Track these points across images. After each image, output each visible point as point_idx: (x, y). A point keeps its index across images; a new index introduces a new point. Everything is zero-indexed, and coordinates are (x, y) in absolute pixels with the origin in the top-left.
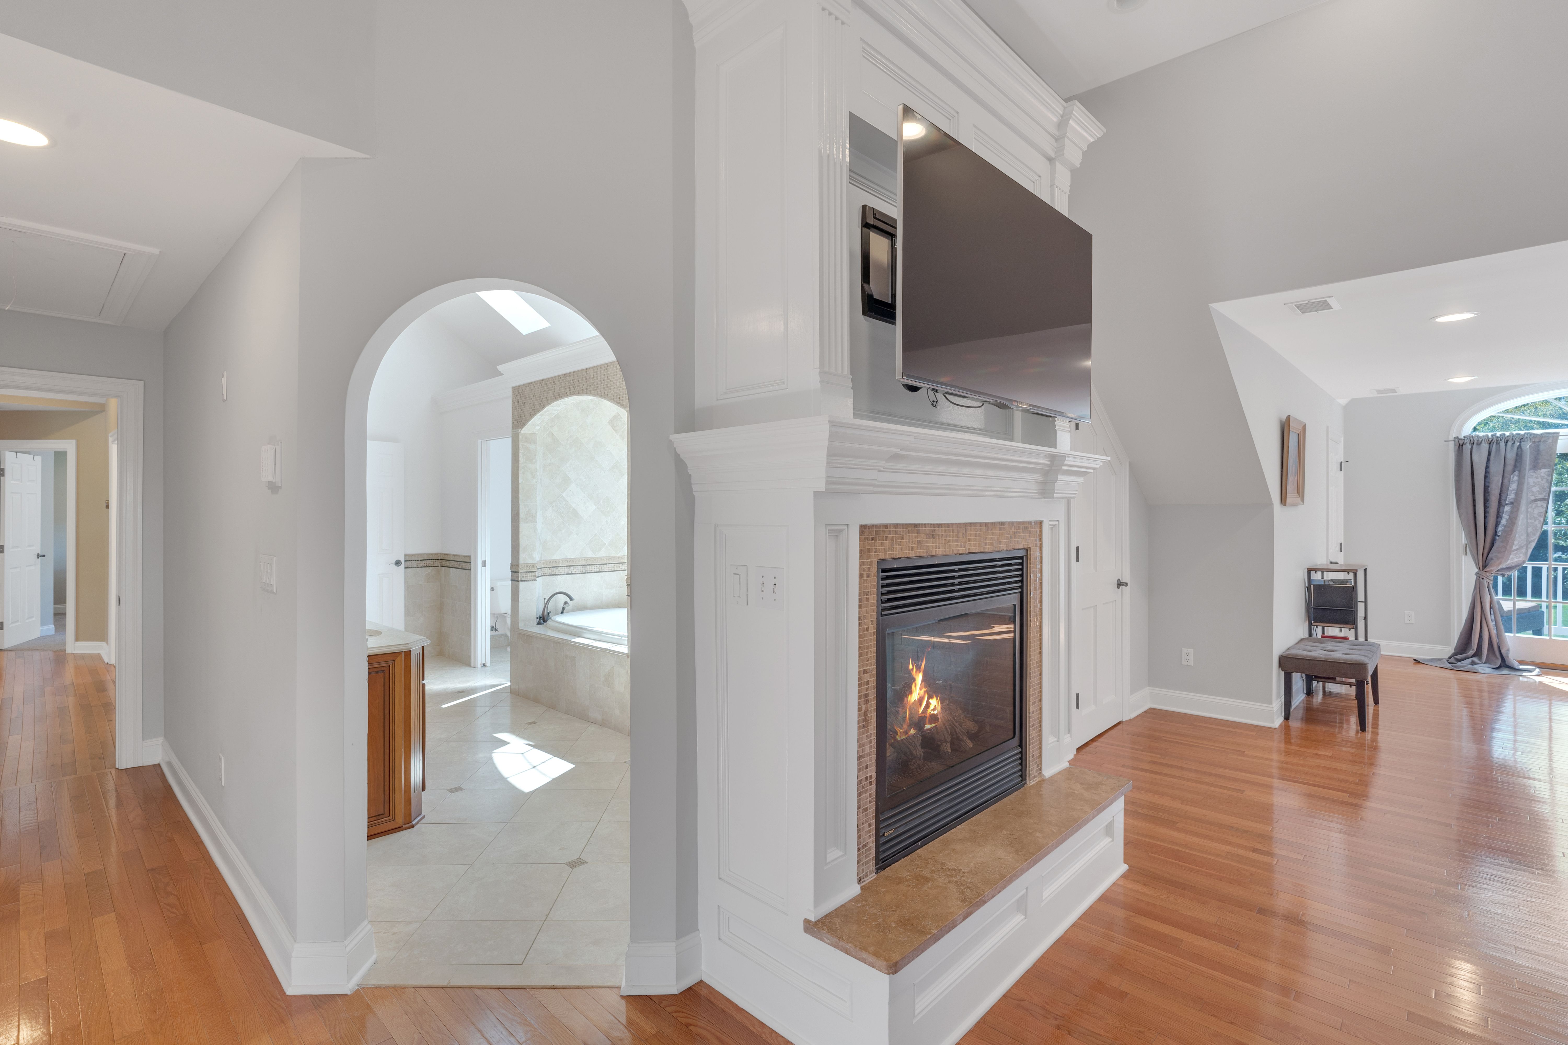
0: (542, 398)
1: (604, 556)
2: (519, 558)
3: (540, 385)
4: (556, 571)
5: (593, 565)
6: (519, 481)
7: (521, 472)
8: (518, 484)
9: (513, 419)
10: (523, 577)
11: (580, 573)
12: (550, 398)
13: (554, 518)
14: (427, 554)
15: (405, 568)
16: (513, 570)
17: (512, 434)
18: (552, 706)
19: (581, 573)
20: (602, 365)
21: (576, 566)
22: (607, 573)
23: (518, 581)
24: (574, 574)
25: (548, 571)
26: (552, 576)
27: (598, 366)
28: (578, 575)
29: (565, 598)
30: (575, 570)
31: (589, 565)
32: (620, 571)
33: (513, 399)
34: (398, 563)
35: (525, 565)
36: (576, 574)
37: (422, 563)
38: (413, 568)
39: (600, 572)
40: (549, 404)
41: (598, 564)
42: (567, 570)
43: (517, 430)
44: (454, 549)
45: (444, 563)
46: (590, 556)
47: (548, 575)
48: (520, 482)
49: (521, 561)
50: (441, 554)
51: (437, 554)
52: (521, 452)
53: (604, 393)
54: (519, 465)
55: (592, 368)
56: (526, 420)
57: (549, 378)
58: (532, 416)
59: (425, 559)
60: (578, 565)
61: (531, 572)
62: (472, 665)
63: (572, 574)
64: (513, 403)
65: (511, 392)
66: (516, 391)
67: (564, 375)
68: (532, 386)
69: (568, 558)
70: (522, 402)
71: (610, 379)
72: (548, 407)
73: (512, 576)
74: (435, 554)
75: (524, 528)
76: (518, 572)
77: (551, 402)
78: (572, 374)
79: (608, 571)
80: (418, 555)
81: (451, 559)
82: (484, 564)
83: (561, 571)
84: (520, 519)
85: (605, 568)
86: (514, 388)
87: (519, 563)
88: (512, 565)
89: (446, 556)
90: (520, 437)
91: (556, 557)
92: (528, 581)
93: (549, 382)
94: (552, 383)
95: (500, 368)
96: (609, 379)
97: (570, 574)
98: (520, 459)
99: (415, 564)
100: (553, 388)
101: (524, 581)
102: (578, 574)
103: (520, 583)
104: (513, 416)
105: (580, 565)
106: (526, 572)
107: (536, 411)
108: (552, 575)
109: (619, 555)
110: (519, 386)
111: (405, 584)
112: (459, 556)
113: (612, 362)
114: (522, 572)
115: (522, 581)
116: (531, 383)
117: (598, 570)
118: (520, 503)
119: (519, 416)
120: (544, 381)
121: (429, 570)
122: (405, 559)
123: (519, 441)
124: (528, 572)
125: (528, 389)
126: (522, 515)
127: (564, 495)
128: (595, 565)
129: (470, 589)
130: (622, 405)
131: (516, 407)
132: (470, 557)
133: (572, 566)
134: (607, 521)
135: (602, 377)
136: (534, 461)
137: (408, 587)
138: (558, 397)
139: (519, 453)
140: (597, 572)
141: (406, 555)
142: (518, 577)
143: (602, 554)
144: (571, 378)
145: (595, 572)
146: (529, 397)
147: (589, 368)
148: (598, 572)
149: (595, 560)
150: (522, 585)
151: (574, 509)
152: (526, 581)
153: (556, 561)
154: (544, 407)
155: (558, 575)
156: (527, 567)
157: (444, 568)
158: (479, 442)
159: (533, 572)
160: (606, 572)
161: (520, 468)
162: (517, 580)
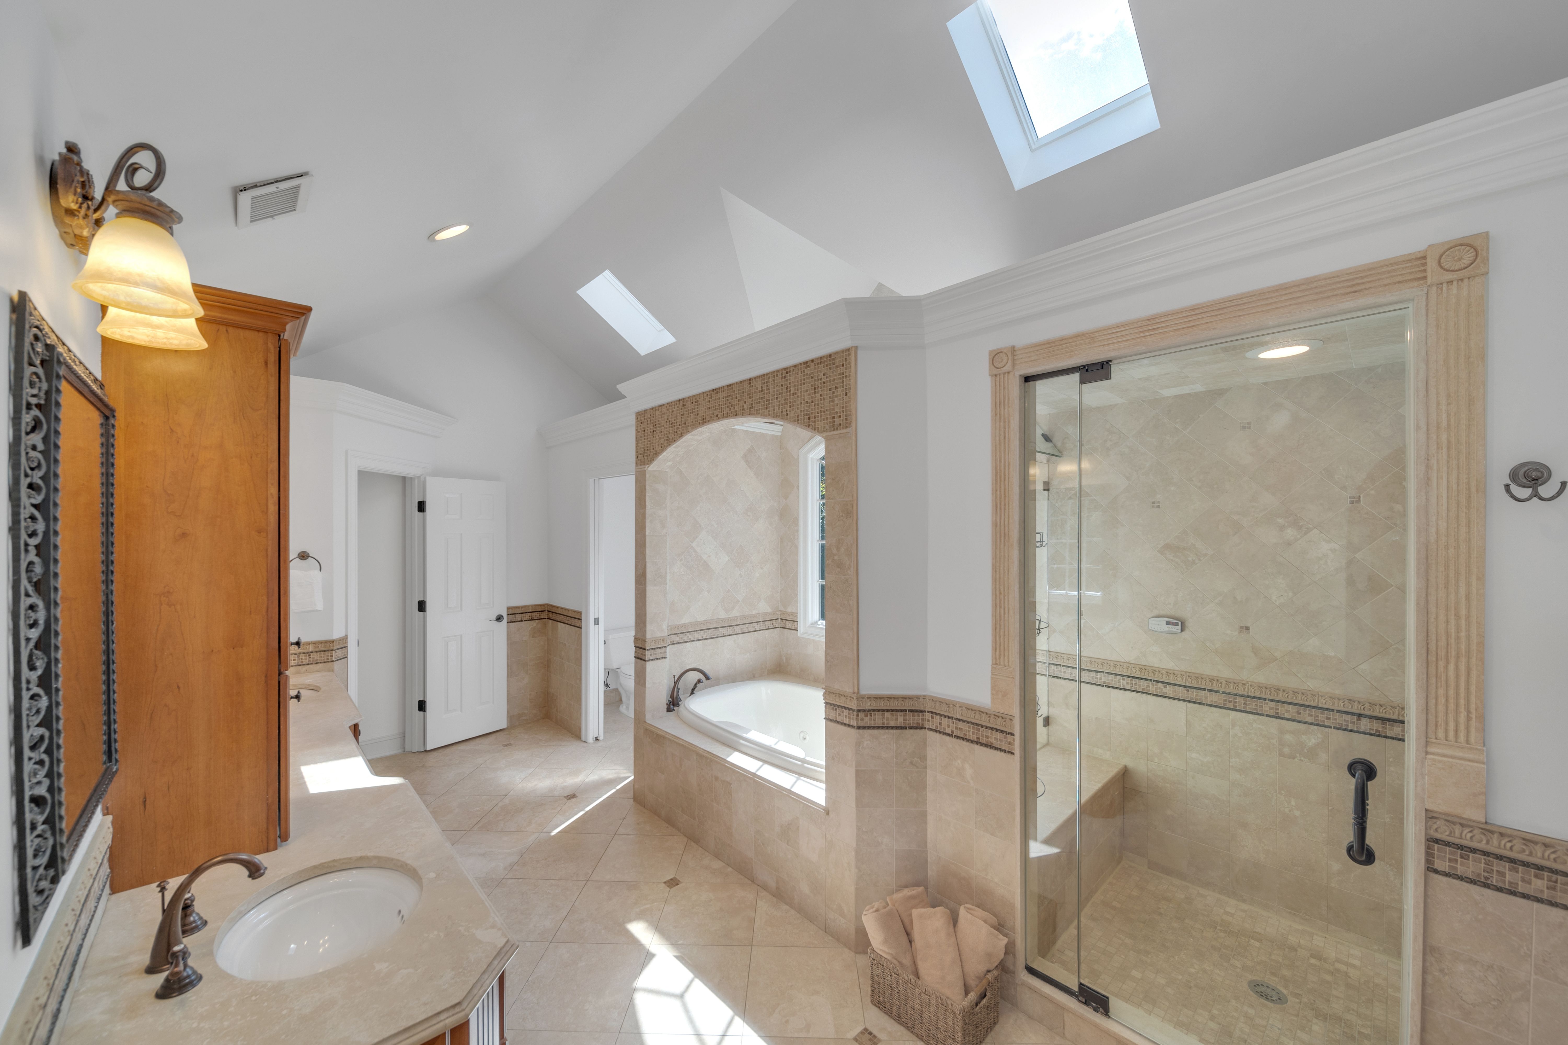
0: (678, 424)
1: (738, 615)
2: (645, 631)
3: (676, 406)
4: (685, 637)
5: (725, 627)
6: (645, 532)
7: (648, 521)
8: (645, 536)
9: (637, 452)
10: (651, 655)
11: (711, 638)
12: (691, 424)
13: (683, 573)
14: (532, 606)
15: (508, 623)
16: (638, 645)
17: (636, 472)
18: (694, 838)
19: (713, 638)
20: (778, 371)
21: (707, 629)
22: (741, 635)
23: (645, 661)
24: (705, 639)
25: (675, 639)
26: (680, 645)
27: (771, 373)
28: (709, 641)
29: (697, 676)
30: (706, 634)
31: (722, 627)
32: (754, 631)
33: (637, 427)
34: (499, 618)
35: (654, 639)
36: (707, 639)
37: (527, 616)
38: (517, 622)
39: (733, 635)
40: (688, 432)
41: (732, 626)
42: (697, 635)
43: (643, 466)
44: (564, 601)
45: (551, 615)
46: (723, 616)
47: (676, 643)
48: (647, 534)
49: (649, 636)
50: (548, 605)
51: (543, 605)
52: (649, 494)
53: (782, 412)
54: (645, 511)
55: (759, 377)
56: (655, 454)
57: (689, 398)
58: (663, 448)
59: (531, 611)
60: (709, 629)
61: (660, 648)
62: (583, 738)
63: (703, 639)
64: (637, 432)
65: (635, 419)
66: (641, 416)
67: (713, 390)
68: (664, 410)
69: (698, 620)
70: (649, 431)
71: (793, 391)
72: (687, 436)
73: (636, 652)
74: (541, 605)
75: (651, 591)
76: (645, 649)
77: (692, 429)
78: (726, 388)
79: (742, 633)
80: (522, 607)
81: (559, 612)
82: (597, 622)
83: (690, 637)
84: (647, 580)
85: (738, 629)
86: (638, 414)
87: (646, 637)
88: (636, 639)
89: (553, 608)
90: (647, 476)
91: (685, 620)
92: (657, 659)
93: (689, 402)
94: (694, 404)
95: (621, 387)
96: (790, 391)
97: (701, 640)
98: (647, 503)
99: (518, 617)
100: (696, 410)
101: (652, 660)
102: (709, 639)
103: (648, 663)
104: (636, 449)
105: (711, 629)
106: (655, 648)
107: (670, 442)
108: (681, 643)
109: (753, 613)
110: (645, 411)
111: (507, 641)
112: (568, 610)
113: (795, 366)
114: (650, 649)
115: (649, 660)
116: (663, 405)
117: (731, 633)
118: (647, 560)
119: (646, 449)
120: (681, 402)
121: (534, 624)
122: (507, 612)
123: (645, 480)
124: (657, 648)
125: (658, 413)
126: (649, 576)
127: (694, 545)
128: (728, 626)
129: (581, 650)
130: (815, 429)
131: (641, 437)
132: (580, 613)
133: (703, 630)
134: (740, 574)
135: (778, 388)
136: (664, 505)
137: (511, 644)
138: (704, 421)
139: (645, 496)
140: (729, 635)
141: (508, 608)
142: (645, 655)
143: (735, 613)
144: (724, 394)
145: (728, 636)
146: (660, 424)
147: (755, 378)
148: (731, 635)
149: (728, 620)
150: (649, 666)
151: (705, 562)
152: (654, 659)
153: (684, 626)
154: (681, 436)
155: (687, 642)
156: (655, 641)
157: (551, 621)
158: (591, 480)
159: (662, 647)
160: (739, 634)
161: (647, 516)
162: (643, 658)
